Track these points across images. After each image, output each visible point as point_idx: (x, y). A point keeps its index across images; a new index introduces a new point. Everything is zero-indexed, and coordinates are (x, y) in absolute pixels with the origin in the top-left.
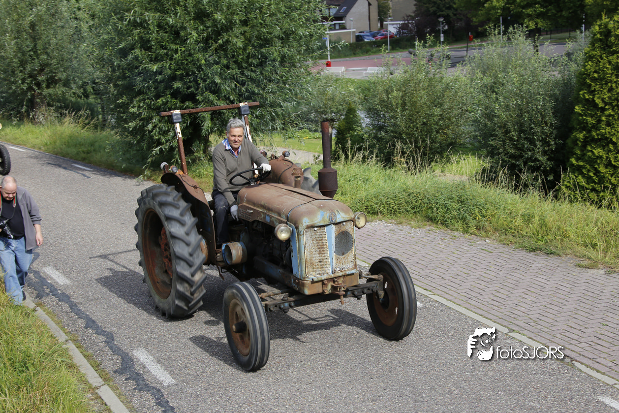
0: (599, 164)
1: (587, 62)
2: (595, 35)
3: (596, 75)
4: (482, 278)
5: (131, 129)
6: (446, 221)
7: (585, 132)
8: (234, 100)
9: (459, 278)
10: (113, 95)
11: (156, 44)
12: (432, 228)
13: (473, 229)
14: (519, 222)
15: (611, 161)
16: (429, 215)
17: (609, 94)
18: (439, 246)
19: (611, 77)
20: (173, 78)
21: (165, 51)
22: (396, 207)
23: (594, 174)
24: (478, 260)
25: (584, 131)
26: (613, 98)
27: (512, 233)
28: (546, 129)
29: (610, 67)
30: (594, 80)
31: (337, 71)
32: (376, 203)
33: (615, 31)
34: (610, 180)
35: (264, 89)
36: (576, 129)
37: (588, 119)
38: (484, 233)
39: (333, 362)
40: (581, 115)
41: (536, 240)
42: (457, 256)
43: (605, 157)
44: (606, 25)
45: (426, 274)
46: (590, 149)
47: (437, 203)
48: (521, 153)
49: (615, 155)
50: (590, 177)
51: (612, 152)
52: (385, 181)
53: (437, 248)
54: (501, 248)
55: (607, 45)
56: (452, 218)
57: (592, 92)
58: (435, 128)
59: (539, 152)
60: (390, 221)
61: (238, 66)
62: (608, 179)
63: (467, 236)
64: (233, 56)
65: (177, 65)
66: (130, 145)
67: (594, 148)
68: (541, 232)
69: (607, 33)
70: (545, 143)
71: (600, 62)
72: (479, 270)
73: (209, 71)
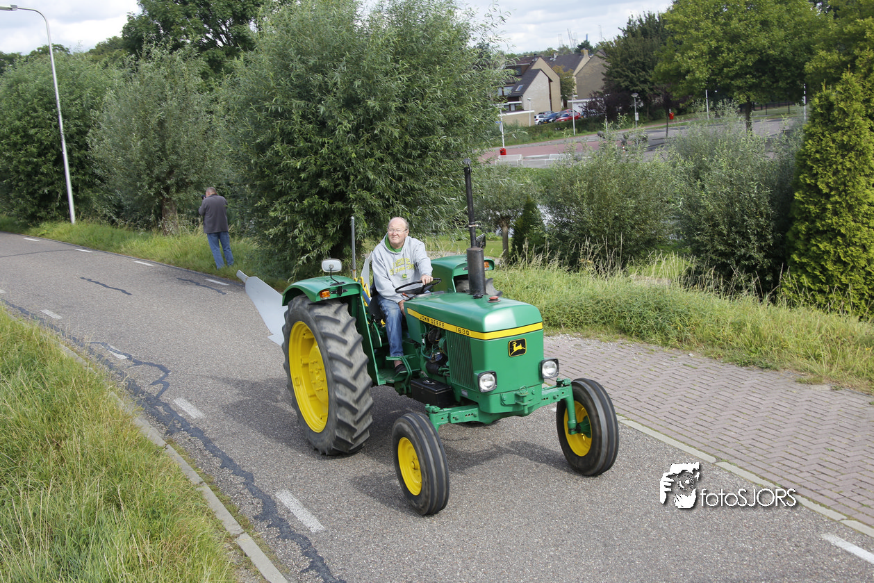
0: (826, 261)
1: (807, 141)
2: (815, 108)
3: (818, 156)
4: (684, 399)
5: (271, 237)
6: (641, 332)
7: (807, 223)
8: (389, 197)
9: (657, 399)
10: (250, 197)
11: (298, 137)
12: (625, 341)
13: (674, 341)
14: (728, 331)
15: (839, 257)
16: (621, 326)
17: (835, 178)
18: (634, 362)
19: (835, 157)
20: (319, 175)
21: (310, 144)
22: (582, 317)
23: (821, 272)
24: (680, 378)
25: (807, 221)
26: (839, 182)
27: (720, 344)
28: (762, 221)
29: (834, 145)
30: (816, 161)
31: (514, 160)
32: (559, 314)
33: (838, 103)
34: (840, 279)
35: (424, 184)
36: (797, 220)
37: (811, 207)
38: (686, 346)
39: (507, 502)
40: (803, 203)
41: (748, 352)
42: (654, 374)
43: (833, 252)
44: (827, 98)
45: (617, 396)
46: (814, 243)
47: (631, 311)
48: (733, 250)
49: (845, 249)
50: (816, 275)
51: (840, 245)
52: (570, 288)
53: (631, 365)
54: (708, 363)
55: (829, 120)
56: (649, 329)
57: (815, 176)
58: (630, 223)
59: (754, 248)
60: (575, 334)
61: (393, 158)
62: (838, 278)
63: (666, 349)
64: (388, 148)
65: (324, 159)
66: (271, 254)
67: (820, 242)
68: (755, 342)
69: (829, 106)
70: (761, 237)
71: (822, 140)
72: (682, 389)
73: (360, 166)
